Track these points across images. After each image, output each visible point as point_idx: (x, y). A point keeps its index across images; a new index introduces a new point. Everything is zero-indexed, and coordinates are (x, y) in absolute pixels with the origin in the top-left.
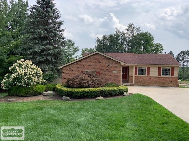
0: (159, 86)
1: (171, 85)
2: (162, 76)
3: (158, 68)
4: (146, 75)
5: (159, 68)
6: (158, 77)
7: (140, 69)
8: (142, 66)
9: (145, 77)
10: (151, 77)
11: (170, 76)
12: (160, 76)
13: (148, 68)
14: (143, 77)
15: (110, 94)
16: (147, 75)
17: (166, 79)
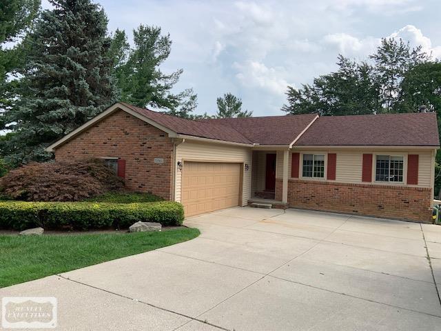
0: (364, 215)
1: (407, 212)
2: (374, 182)
3: (362, 157)
4: (324, 179)
5: (367, 159)
6: (360, 186)
7: (308, 159)
8: (314, 150)
9: (321, 184)
10: (338, 185)
11: (404, 183)
12: (366, 183)
13: (332, 158)
14: (315, 183)
15: (71, 222)
16: (328, 179)
17: (390, 193)
